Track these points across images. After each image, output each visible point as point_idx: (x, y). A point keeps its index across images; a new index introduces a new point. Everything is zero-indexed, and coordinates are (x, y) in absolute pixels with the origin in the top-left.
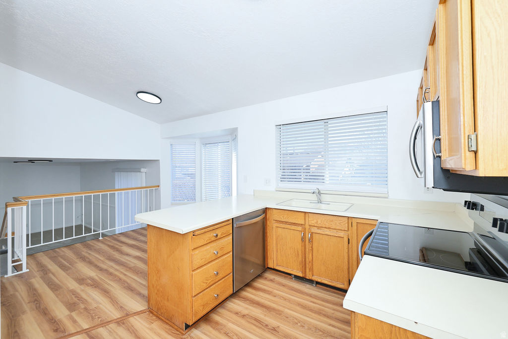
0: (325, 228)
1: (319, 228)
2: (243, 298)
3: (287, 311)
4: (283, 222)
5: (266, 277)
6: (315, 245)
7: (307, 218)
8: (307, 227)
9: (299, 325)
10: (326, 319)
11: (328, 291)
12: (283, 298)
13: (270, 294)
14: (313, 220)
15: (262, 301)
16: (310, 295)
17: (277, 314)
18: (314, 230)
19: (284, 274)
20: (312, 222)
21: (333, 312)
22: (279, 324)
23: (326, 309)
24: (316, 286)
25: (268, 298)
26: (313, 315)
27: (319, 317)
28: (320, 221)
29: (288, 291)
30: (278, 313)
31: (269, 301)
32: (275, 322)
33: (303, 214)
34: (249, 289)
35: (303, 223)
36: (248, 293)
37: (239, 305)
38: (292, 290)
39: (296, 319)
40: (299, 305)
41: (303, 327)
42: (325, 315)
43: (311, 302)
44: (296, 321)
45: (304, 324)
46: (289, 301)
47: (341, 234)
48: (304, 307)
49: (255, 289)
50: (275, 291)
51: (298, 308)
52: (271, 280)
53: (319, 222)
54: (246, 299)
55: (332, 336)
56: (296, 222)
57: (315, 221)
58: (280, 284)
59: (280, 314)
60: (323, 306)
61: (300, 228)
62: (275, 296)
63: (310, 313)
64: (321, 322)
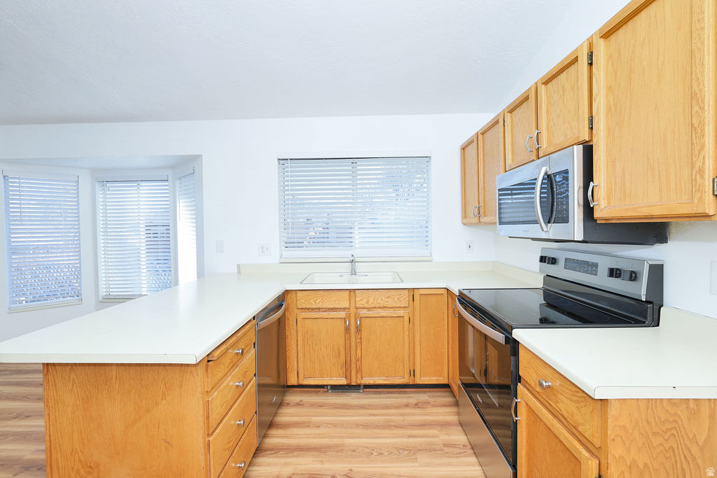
0: (380, 308)
1: (369, 309)
2: (272, 450)
3: (348, 441)
4: (312, 309)
5: (288, 402)
6: (365, 333)
7: (353, 298)
8: (353, 311)
9: (375, 454)
10: (400, 431)
11: (380, 393)
12: (331, 424)
13: (308, 426)
14: (362, 300)
15: (304, 441)
16: (363, 407)
17: (337, 452)
18: (364, 313)
19: (313, 389)
20: (361, 302)
21: (402, 418)
22: (349, 466)
23: (393, 418)
24: (364, 392)
25: (310, 434)
26: (384, 431)
27: (390, 432)
28: (373, 300)
29: (332, 411)
30: (337, 450)
31: (314, 438)
32: (342, 466)
33: (347, 293)
34: (273, 432)
35: (347, 306)
36: (276, 438)
37: (269, 464)
38: (336, 408)
39: (367, 448)
40: (358, 425)
41: (381, 454)
42: (396, 427)
43: (370, 415)
44: (369, 451)
45: (381, 450)
46: (342, 425)
47: (401, 313)
48: (366, 426)
49: (281, 428)
50: (314, 419)
51: (359, 431)
52: (298, 405)
53: (371, 301)
54: (276, 450)
55: (420, 450)
56: (336, 307)
57: (365, 300)
58: (313, 405)
59: (342, 451)
60: (387, 415)
61: (342, 314)
62: (319, 427)
63: (378, 431)
64: (398, 437)
